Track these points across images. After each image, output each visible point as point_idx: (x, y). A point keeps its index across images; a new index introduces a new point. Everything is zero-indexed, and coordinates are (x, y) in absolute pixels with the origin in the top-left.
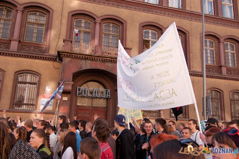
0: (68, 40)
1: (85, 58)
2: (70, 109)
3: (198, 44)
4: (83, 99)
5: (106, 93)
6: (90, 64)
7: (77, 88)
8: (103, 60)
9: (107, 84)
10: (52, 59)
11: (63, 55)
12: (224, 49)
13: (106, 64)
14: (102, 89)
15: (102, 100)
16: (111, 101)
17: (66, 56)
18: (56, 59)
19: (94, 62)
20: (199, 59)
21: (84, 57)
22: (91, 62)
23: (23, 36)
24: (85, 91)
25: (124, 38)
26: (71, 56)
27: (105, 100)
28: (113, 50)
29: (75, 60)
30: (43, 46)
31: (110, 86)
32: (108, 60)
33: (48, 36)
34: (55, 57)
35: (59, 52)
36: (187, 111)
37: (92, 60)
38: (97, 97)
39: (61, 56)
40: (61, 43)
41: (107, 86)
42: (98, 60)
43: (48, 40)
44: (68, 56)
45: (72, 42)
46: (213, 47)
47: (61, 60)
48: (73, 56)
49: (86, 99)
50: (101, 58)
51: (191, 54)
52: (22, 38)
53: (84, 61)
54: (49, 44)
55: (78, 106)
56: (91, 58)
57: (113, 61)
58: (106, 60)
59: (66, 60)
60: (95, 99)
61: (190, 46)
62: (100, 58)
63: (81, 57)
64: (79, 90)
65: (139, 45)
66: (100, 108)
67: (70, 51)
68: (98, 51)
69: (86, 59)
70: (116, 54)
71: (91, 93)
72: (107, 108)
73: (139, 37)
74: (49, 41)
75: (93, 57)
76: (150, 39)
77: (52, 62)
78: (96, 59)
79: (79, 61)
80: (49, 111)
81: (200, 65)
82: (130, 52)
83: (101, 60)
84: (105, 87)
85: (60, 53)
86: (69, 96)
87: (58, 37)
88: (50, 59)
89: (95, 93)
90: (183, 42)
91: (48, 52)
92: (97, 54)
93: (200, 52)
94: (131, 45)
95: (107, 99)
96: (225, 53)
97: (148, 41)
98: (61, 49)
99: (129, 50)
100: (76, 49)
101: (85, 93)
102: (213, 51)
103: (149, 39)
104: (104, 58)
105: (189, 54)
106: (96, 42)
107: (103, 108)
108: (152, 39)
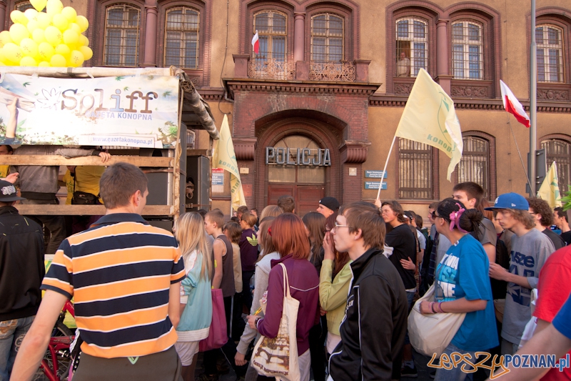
0: (244, 57)
1: (276, 88)
2: (255, 189)
3: (522, 38)
4: (278, 171)
5: (323, 156)
6: (287, 101)
7: (265, 150)
8: (312, 90)
9: (322, 139)
10: (216, 97)
11: (234, 87)
13: (319, 98)
14: (314, 149)
15: (315, 171)
16: (333, 172)
17: (239, 87)
18: (223, 96)
19: (294, 96)
20: (524, 73)
21: (273, 88)
22: (289, 97)
23: (161, 57)
24: (281, 154)
25: (355, 42)
26: (249, 88)
27: (322, 171)
28: (332, 68)
29: (258, 95)
30: (199, 74)
31: (330, 142)
32: (322, 90)
33: (206, 53)
34: (222, 93)
35: (225, 82)
36: (493, 186)
37: (291, 92)
38: (305, 166)
39: (231, 88)
40: (231, 64)
41: (323, 143)
42: (302, 90)
43: (206, 60)
44: (244, 87)
45: (249, 60)
46: (557, 43)
47: (231, 96)
48: (254, 87)
49: (285, 171)
50: (308, 86)
51: (505, 63)
52: (160, 61)
53: (274, 96)
54: (209, 68)
55: (270, 183)
56: (288, 89)
57: (331, 90)
58: (317, 90)
59: (241, 96)
60: (303, 170)
61: (503, 45)
62: (305, 86)
63: (268, 88)
64: (270, 154)
65: (388, 52)
66: (312, 185)
67: (246, 78)
68: (300, 73)
69: (278, 91)
70: (338, 76)
71: (294, 158)
72: (325, 185)
73: (387, 37)
74: (209, 63)
75: (291, 85)
76: (411, 37)
77: (217, 103)
78: (298, 90)
79: (265, 96)
80: (219, 194)
81: (526, 84)
82: (367, 68)
83: (307, 90)
84: (320, 145)
85: (228, 83)
86: (252, 164)
87: (224, 53)
88: (212, 97)
89: (301, 157)
90: (486, 38)
91: (208, 85)
92: (300, 79)
93: (525, 57)
94: (370, 55)
95: (325, 167)
97: (408, 43)
98: (230, 76)
99: (365, 65)
100: (260, 73)
101: (282, 159)
102: (557, 51)
103: (409, 39)
104: (314, 86)
105: (500, 63)
106: (298, 56)
107: (317, 185)
108: (415, 39)
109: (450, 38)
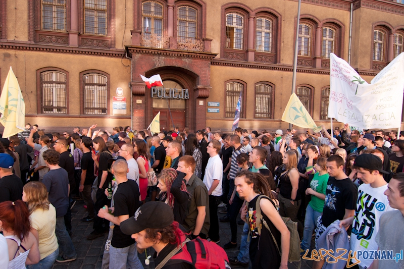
0: (137, 31)
1: (158, 53)
2: (145, 112)
3: (292, 30)
4: (159, 101)
5: (184, 93)
6: (164, 61)
7: (151, 89)
8: (179, 55)
9: (184, 83)
10: (120, 55)
11: (132, 51)
12: (322, 36)
13: (183, 60)
14: (179, 88)
15: (179, 101)
16: (190, 102)
17: (135, 51)
18: (124, 55)
19: (169, 58)
20: (291, 50)
21: (156, 53)
22: (166, 58)
23: (82, 27)
24: (160, 91)
25: (203, 26)
26: (141, 52)
27: (184, 101)
28: (191, 42)
29: (147, 57)
30: (108, 40)
31: (188, 85)
32: (185, 56)
33: (112, 26)
34: (124, 53)
35: (127, 48)
36: (273, 111)
37: (166, 55)
38: (174, 99)
39: (130, 51)
40: (128, 35)
41: (184, 86)
42: (173, 55)
43: (112, 31)
44: (138, 51)
45: (141, 34)
46: (309, 35)
47: (130, 56)
48: (144, 52)
49: (162, 100)
50: (176, 53)
51: (282, 44)
52: (82, 30)
53: (156, 58)
54: (115, 36)
55: (154, 108)
56: (165, 54)
57: (190, 56)
58: (182, 55)
59: (137, 56)
60: (173, 100)
61: (282, 34)
62: (175, 53)
63: (153, 52)
64: (154, 91)
65: (221, 34)
66: (178, 110)
67: (139, 46)
68: (172, 45)
69: (159, 54)
70: (194, 47)
71: (168, 93)
72: (185, 109)
73: (221, 24)
74: (114, 33)
75: (167, 52)
76: (234, 25)
77: (120, 59)
78: (171, 55)
79: (151, 57)
80: (123, 115)
81: (292, 56)
82: (211, 43)
83: (176, 55)
84: (183, 87)
85: (129, 48)
86: (144, 98)
87: (124, 27)
88: (117, 55)
89: (172, 93)
90: (274, 29)
91: (114, 47)
92: (173, 48)
93: (293, 41)
94: (212, 34)
95: (185, 100)
96: (322, 41)
97: (232, 29)
98: (129, 44)
99: (209, 42)
100: (147, 43)
101: (160, 94)
102: (308, 39)
103: (233, 26)
104: (180, 53)
105: (280, 44)
106: (170, 32)
107: (181, 110)
108: (237, 26)
109: (255, 27)
